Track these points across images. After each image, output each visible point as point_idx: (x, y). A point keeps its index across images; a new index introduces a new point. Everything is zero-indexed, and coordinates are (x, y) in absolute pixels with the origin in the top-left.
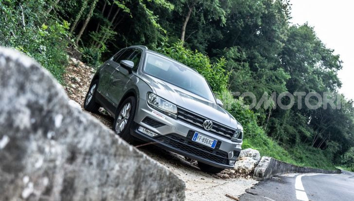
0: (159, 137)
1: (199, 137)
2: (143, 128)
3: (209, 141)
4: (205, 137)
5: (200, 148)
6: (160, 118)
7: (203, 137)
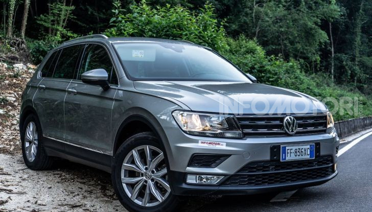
0: (228, 179)
1: (289, 151)
2: (194, 177)
3: (303, 150)
4: (297, 147)
5: (294, 167)
6: (218, 147)
7: (294, 148)
